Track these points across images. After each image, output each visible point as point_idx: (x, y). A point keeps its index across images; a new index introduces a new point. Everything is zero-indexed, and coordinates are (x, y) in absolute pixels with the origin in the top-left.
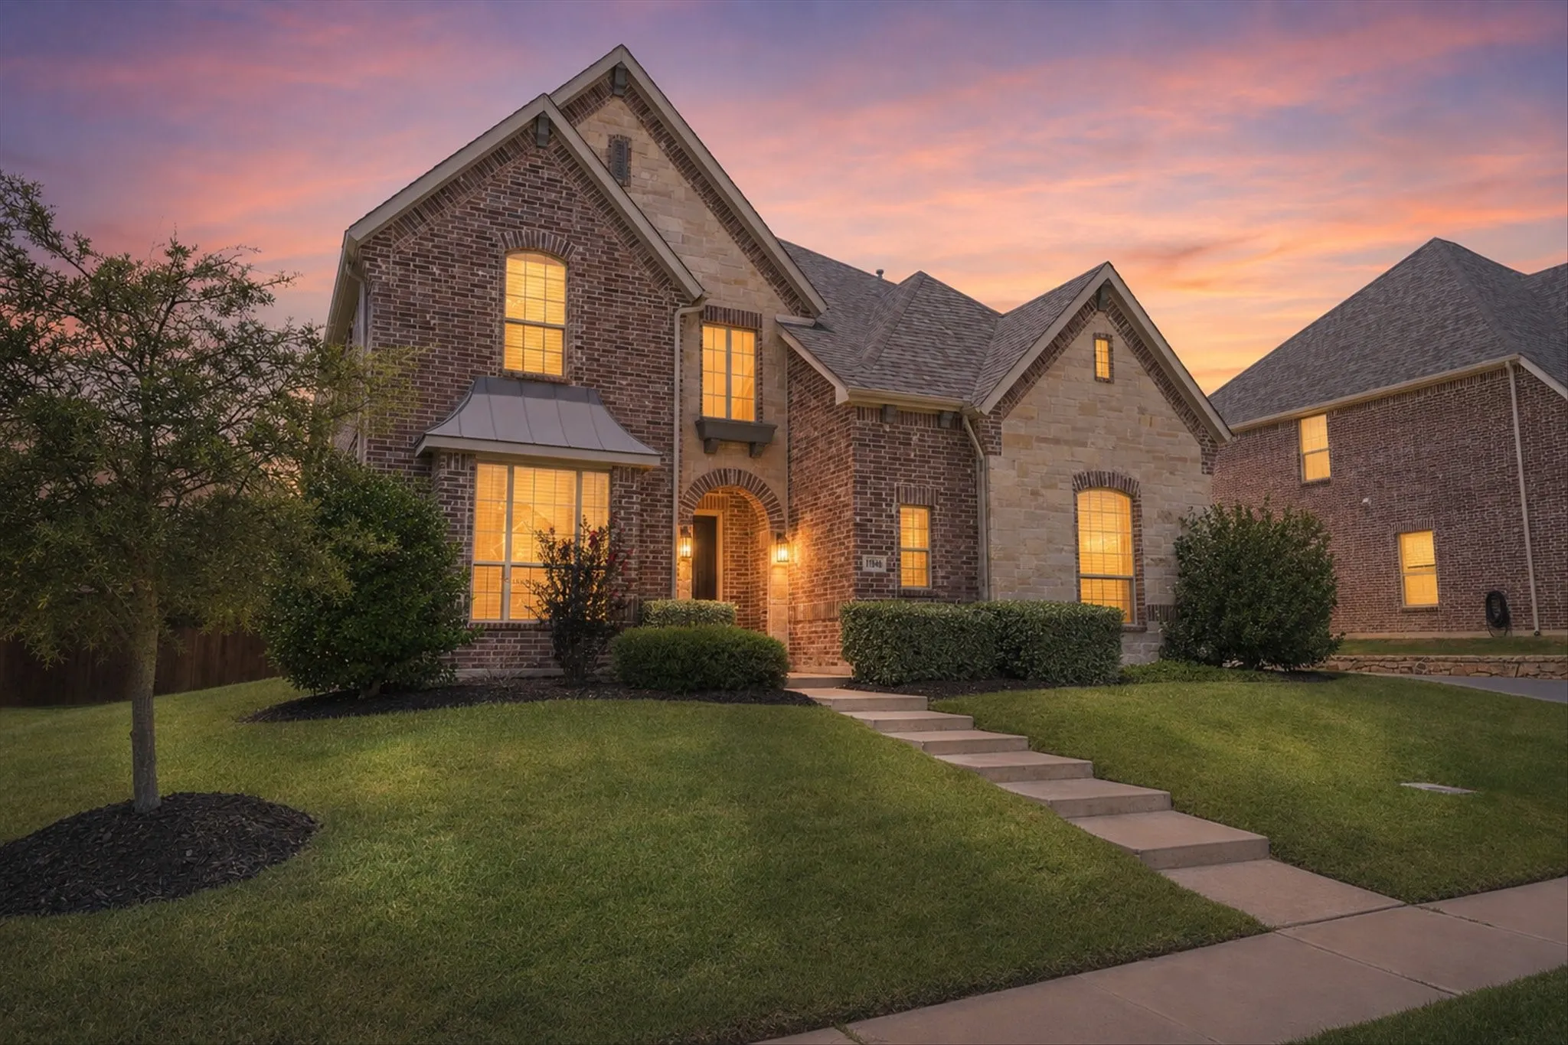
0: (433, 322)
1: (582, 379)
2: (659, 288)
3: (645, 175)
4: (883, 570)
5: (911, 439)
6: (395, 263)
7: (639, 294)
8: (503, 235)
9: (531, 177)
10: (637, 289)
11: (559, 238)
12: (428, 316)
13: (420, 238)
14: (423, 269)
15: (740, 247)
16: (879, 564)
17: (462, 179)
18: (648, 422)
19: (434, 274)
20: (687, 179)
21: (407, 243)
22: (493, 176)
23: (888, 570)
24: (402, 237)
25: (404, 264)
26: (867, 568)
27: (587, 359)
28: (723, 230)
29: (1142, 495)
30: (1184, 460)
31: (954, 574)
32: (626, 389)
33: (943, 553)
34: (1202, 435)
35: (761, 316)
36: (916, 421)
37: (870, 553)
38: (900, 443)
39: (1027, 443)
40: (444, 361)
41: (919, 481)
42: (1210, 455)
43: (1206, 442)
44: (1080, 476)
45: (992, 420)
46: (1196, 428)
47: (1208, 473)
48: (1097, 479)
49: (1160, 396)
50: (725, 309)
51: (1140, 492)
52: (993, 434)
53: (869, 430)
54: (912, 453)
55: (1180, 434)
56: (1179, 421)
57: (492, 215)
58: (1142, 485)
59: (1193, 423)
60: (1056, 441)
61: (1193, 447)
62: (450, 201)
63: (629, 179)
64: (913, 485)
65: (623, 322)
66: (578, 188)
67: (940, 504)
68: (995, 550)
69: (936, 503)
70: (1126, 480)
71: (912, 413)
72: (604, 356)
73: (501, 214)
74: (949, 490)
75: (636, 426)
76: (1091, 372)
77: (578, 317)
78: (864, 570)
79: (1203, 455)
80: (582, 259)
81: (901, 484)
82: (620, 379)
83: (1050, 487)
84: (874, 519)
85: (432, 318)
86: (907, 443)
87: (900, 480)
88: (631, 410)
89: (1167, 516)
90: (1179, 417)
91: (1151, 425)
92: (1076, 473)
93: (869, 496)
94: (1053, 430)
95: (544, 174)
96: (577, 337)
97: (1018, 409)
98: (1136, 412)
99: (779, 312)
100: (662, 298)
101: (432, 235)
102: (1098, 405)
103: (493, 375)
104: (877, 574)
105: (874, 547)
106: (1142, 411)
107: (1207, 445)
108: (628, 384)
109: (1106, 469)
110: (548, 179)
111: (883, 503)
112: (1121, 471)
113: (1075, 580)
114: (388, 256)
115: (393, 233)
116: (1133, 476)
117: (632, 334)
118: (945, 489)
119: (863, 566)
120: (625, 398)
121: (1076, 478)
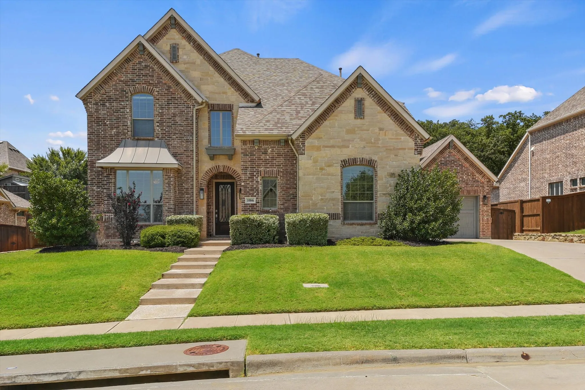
0: (107, 123)
1: (159, 137)
2: (188, 100)
3: (185, 57)
4: (254, 202)
5: (268, 151)
6: (94, 104)
7: (180, 104)
8: (129, 89)
9: (138, 66)
10: (179, 102)
11: (149, 87)
12: (106, 121)
13: (102, 94)
14: (104, 105)
15: (224, 79)
16: (253, 201)
17: (115, 71)
18: (184, 151)
19: (107, 106)
20: (201, 56)
21: (98, 97)
22: (126, 69)
23: (256, 202)
24: (96, 94)
25: (96, 104)
26: (246, 202)
27: (161, 130)
28: (216, 73)
29: (378, 166)
30: (405, 149)
31: (286, 203)
32: (176, 139)
33: (281, 195)
34: (415, 137)
35: (233, 105)
36: (270, 144)
37: (249, 196)
38: (262, 153)
39: (318, 149)
40: (111, 136)
41: (271, 168)
42: (420, 145)
43: (418, 140)
44: (344, 161)
45: (301, 141)
46: (411, 134)
47: (418, 154)
48: (353, 161)
49: (391, 122)
50: (217, 104)
51: (377, 165)
52: (301, 146)
53: (249, 149)
54: (268, 157)
55: (402, 138)
56: (403, 132)
57: (126, 82)
58: (378, 161)
59: (410, 132)
60: (333, 147)
61: (411, 143)
62: (111, 80)
63: (178, 59)
64: (268, 169)
65: (174, 115)
66: (155, 67)
67: (281, 176)
68: (300, 193)
69: (279, 176)
70: (369, 160)
71: (268, 141)
72: (167, 128)
73: (129, 81)
74: (285, 170)
75: (180, 152)
76: (352, 116)
77: (157, 115)
78: (246, 203)
79: (415, 146)
80: (158, 93)
81: (262, 169)
82: (173, 136)
83: (329, 166)
84: (250, 183)
85: (107, 122)
86: (265, 153)
87: (262, 167)
88: (178, 147)
89: (392, 175)
90: (403, 130)
91: (385, 135)
92: (342, 159)
93: (248, 175)
94: (332, 142)
95: (143, 64)
96: (157, 122)
97: (314, 135)
98: (377, 130)
99: (241, 102)
100: (189, 104)
101: (106, 93)
102: (356, 129)
103: (128, 139)
104: (252, 204)
105: (250, 194)
106: (381, 129)
107: (418, 141)
108: (176, 137)
109: (359, 156)
110: (145, 66)
111: (255, 177)
112: (367, 157)
113: (340, 204)
114: (92, 102)
115: (93, 94)
116: (373, 159)
117: (178, 119)
118: (283, 170)
119: (245, 202)
120: (175, 142)
121: (342, 161)
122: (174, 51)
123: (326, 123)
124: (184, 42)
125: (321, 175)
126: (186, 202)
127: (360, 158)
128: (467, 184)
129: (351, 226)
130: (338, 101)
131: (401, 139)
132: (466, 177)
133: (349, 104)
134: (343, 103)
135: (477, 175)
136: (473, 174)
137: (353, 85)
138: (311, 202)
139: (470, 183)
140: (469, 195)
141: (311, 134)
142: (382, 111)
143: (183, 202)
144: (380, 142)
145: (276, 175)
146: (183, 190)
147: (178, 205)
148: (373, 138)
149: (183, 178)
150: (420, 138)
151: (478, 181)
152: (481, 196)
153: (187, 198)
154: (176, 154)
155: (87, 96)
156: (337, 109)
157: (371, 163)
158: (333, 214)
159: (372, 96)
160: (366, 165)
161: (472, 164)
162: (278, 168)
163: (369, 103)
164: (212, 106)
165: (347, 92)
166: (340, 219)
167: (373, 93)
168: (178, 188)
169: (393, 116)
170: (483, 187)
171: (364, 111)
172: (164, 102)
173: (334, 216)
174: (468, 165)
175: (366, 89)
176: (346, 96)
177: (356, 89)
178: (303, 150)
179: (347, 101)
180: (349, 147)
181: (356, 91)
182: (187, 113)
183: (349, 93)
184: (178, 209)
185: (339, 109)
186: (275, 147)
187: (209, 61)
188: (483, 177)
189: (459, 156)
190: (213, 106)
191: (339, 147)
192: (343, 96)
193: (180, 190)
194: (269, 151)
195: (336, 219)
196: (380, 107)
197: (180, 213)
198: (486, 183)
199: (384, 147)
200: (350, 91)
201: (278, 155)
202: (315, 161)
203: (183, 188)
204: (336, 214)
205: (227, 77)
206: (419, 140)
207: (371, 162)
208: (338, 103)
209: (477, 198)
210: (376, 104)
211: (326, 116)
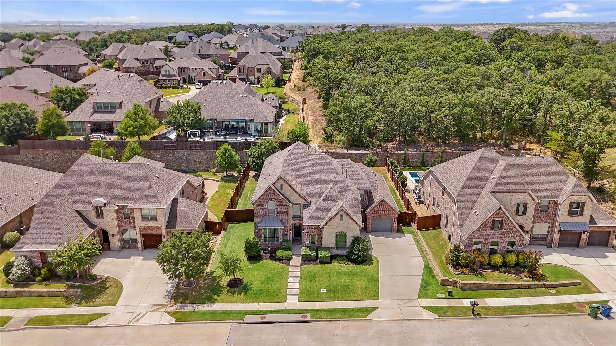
0: (260, 211)
1: (277, 215)
8: (267, 200)
11: (273, 199)
15: (298, 195)
16: (308, 242)
18: (285, 219)
20: (290, 188)
21: (257, 203)
22: (266, 194)
26: (306, 242)
28: (295, 193)
35: (301, 203)
39: (329, 229)
40: (261, 214)
41: (314, 233)
45: (323, 227)
48: (339, 233)
53: (307, 227)
57: (266, 198)
58: (347, 233)
63: (283, 189)
65: (282, 208)
66: (275, 193)
68: (323, 242)
71: (313, 226)
76: (340, 220)
77: (276, 208)
80: (276, 201)
81: (311, 233)
83: (332, 234)
84: (307, 237)
89: (352, 236)
91: (350, 225)
92: (336, 232)
93: (307, 235)
94: (333, 227)
95: (271, 193)
96: (276, 210)
97: (327, 225)
98: (347, 224)
102: (340, 223)
103: (267, 215)
105: (307, 240)
109: (341, 232)
111: (309, 235)
117: (283, 209)
118: (317, 233)
122: (281, 186)
123: (331, 222)
124: (285, 183)
125: (330, 237)
128: (389, 214)
129: (338, 251)
132: (388, 212)
133: (339, 216)
134: (337, 216)
135: (393, 211)
136: (391, 211)
137: (340, 211)
138: (326, 244)
140: (389, 218)
144: (348, 227)
145: (316, 235)
148: (346, 226)
151: (393, 213)
152: (394, 218)
153: (286, 233)
159: (346, 214)
160: (343, 234)
161: (391, 207)
163: (345, 216)
166: (335, 249)
171: (343, 219)
174: (389, 207)
175: (344, 212)
176: (338, 214)
178: (324, 230)
180: (338, 229)
181: (341, 213)
185: (335, 218)
187: (293, 190)
189: (386, 204)
190: (294, 203)
191: (335, 229)
198: (396, 214)
201: (316, 230)
202: (328, 233)
207: (345, 233)
208: (335, 216)
209: (392, 218)
210: (347, 216)
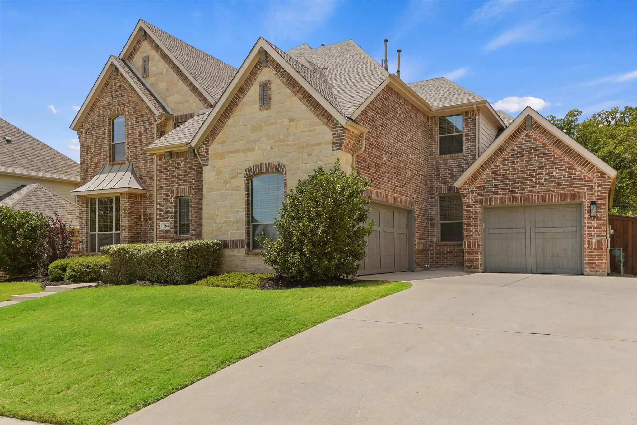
0: (93, 151)
1: (129, 160)
3: (154, 69)
4: (168, 228)
5: (180, 165)
7: (145, 121)
8: (108, 113)
9: (114, 88)
10: (144, 119)
11: (122, 108)
13: (89, 123)
14: (90, 133)
15: (186, 85)
16: (167, 226)
17: (98, 97)
19: (93, 134)
21: (87, 126)
22: (105, 93)
23: (170, 228)
24: (85, 124)
25: (86, 133)
27: (131, 152)
28: (180, 80)
29: (288, 173)
30: (320, 144)
31: (198, 228)
32: (141, 160)
33: (193, 218)
34: (333, 125)
35: (194, 114)
36: (183, 156)
37: (163, 221)
38: (176, 168)
39: (222, 156)
40: (95, 164)
41: (184, 185)
42: (339, 136)
43: (337, 128)
44: (248, 169)
45: (205, 148)
46: (328, 121)
47: (337, 149)
48: (258, 168)
49: (304, 107)
50: (180, 115)
51: (286, 171)
52: (205, 155)
53: (164, 164)
54: (181, 172)
55: (317, 128)
56: (318, 120)
57: (105, 107)
58: (288, 166)
59: (327, 119)
60: (237, 151)
61: (327, 134)
62: (96, 106)
63: (148, 73)
64: (181, 187)
65: (140, 134)
66: (126, 86)
67: (193, 194)
69: (190, 194)
70: (276, 166)
71: (181, 152)
72: (135, 149)
73: (107, 105)
74: (197, 187)
75: (145, 174)
76: (258, 106)
77: (128, 136)
78: (161, 229)
79: (334, 138)
80: (128, 113)
81: (175, 187)
82: (140, 157)
83: (233, 178)
84: (165, 205)
85: (93, 149)
86: (178, 168)
87: (175, 185)
88: (143, 168)
90: (318, 118)
91: (296, 128)
92: (247, 167)
93: (163, 195)
94: (236, 146)
95: (118, 85)
96: (128, 144)
97: (217, 139)
98: (286, 122)
99: (201, 109)
100: (152, 120)
101: (92, 120)
102: (262, 124)
103: (107, 165)
104: (166, 231)
105: (164, 218)
106: (292, 120)
107: (337, 131)
108: (142, 158)
109: (264, 161)
110: (119, 86)
111: (169, 198)
112: (274, 161)
113: (245, 227)
114: (83, 132)
115: (83, 123)
116: (281, 163)
117: (143, 138)
118: (195, 186)
119: (160, 227)
120: (141, 164)
121: (246, 170)
122: (145, 65)
123: (230, 121)
124: (153, 53)
125: (225, 191)
126: (150, 228)
127: (266, 163)
128: (559, 184)
129: (257, 257)
130: (241, 90)
131: (315, 130)
132: (556, 173)
133: (254, 91)
134: (247, 91)
135: (578, 169)
136: (570, 167)
137: (259, 65)
138: (215, 225)
139: (566, 182)
140: (562, 203)
141: (215, 138)
142: (292, 94)
143: (147, 228)
144: (290, 139)
145: (188, 194)
146: (147, 216)
147: (143, 233)
148: (282, 134)
149: (147, 202)
150: (340, 126)
151: (580, 178)
152: (586, 202)
153: (151, 224)
154: (142, 177)
155: (80, 126)
156: (241, 100)
157: (278, 170)
158: (237, 240)
159: (280, 75)
160: (273, 172)
161: (569, 151)
162: (190, 185)
163: (277, 86)
164: (175, 118)
165: (253, 75)
166: (244, 247)
167: (281, 70)
168: (144, 214)
169: (306, 98)
170: (591, 187)
171: (270, 99)
172: (132, 122)
173: (237, 244)
174: (560, 153)
175: (273, 67)
176: (251, 81)
177: (262, 70)
178: (207, 160)
179: (251, 88)
180: (254, 150)
181: (262, 72)
182: (150, 130)
183: (254, 77)
184: (143, 237)
185: (243, 100)
186: (187, 159)
187: (173, 67)
188: (589, 170)
189: (544, 140)
190: (177, 117)
191: (243, 151)
192: (248, 82)
193: (145, 216)
194: (182, 164)
195: (240, 248)
196: (290, 89)
197: (145, 241)
198: (595, 180)
199: (295, 145)
200: (256, 74)
201: (190, 169)
202: (219, 173)
203: (147, 213)
204: (240, 240)
205: (189, 82)
206: (339, 129)
207: (278, 168)
208: (242, 93)
210: (284, 86)
211: (230, 111)
